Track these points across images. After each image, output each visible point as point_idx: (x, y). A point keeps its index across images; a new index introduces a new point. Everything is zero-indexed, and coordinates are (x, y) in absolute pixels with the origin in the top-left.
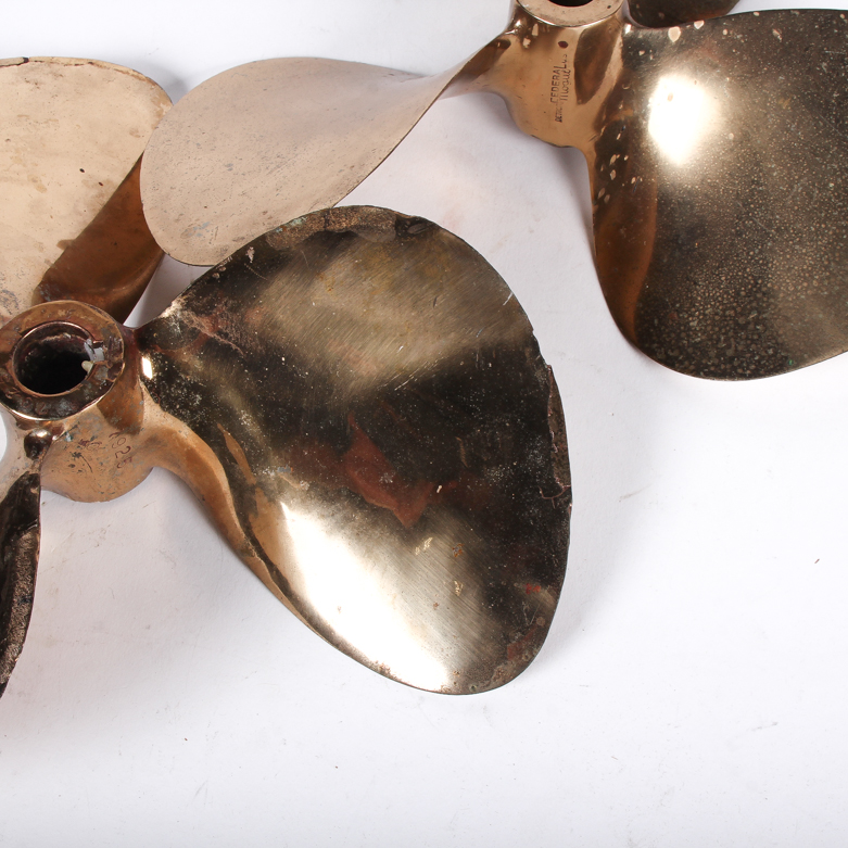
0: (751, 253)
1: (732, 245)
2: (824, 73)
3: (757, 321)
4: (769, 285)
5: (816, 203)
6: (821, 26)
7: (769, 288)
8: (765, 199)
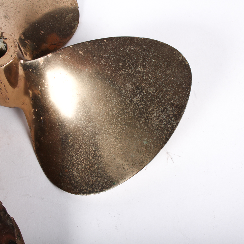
0: (91, 141)
1: (83, 139)
2: (103, 64)
3: (98, 169)
4: (100, 153)
5: (111, 117)
6: (98, 46)
7: (100, 154)
8: (91, 118)
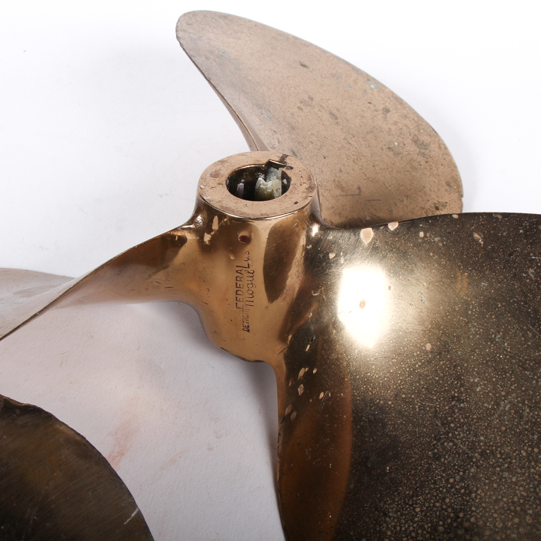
0: (451, 480)
1: (428, 470)
2: (531, 280)
4: (472, 520)
5: (526, 423)
6: (526, 231)
7: (473, 524)
8: (467, 417)
